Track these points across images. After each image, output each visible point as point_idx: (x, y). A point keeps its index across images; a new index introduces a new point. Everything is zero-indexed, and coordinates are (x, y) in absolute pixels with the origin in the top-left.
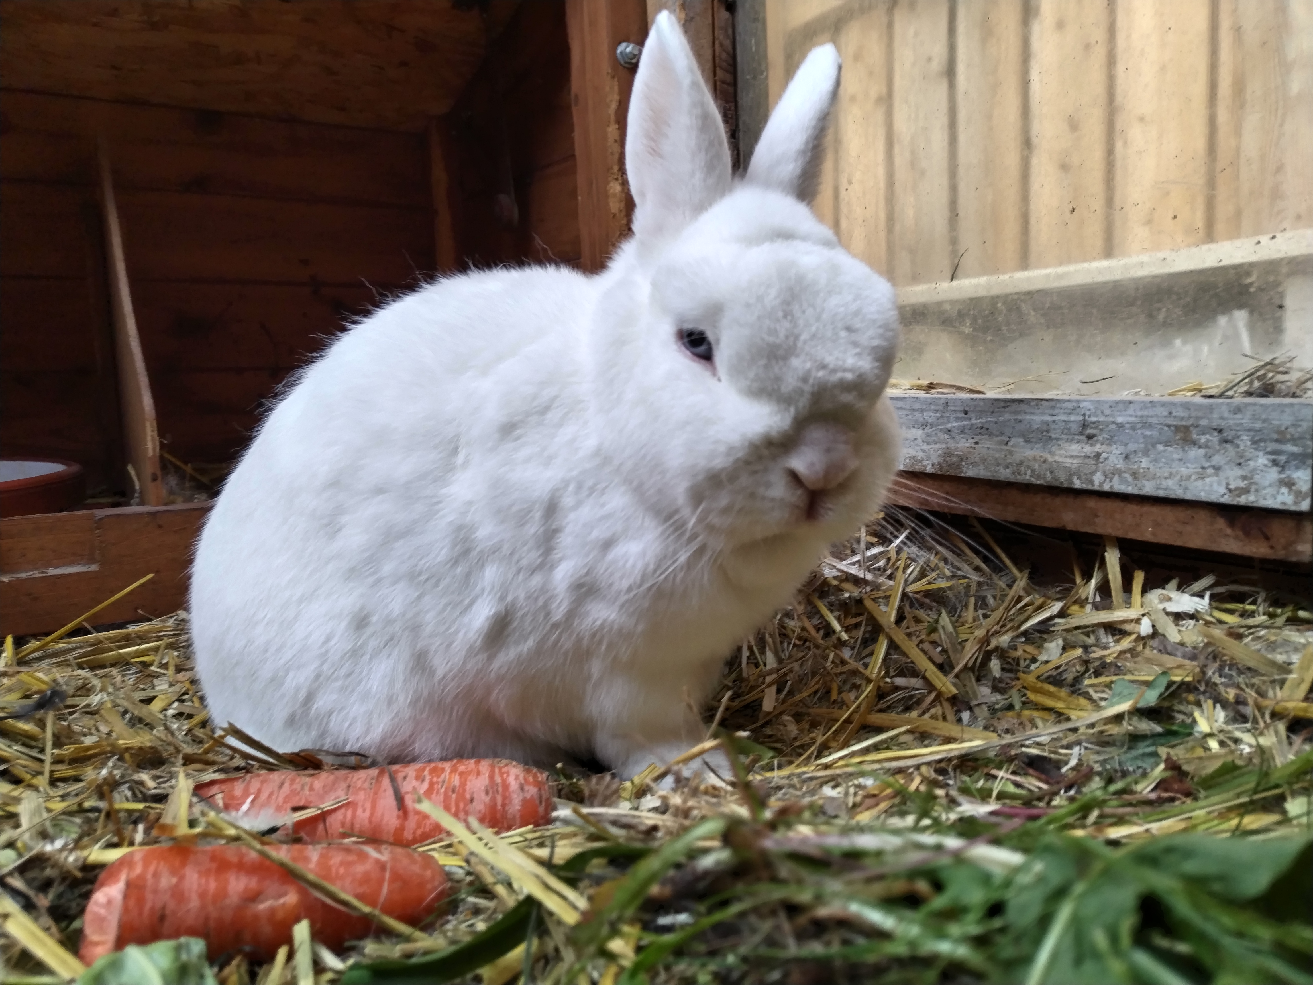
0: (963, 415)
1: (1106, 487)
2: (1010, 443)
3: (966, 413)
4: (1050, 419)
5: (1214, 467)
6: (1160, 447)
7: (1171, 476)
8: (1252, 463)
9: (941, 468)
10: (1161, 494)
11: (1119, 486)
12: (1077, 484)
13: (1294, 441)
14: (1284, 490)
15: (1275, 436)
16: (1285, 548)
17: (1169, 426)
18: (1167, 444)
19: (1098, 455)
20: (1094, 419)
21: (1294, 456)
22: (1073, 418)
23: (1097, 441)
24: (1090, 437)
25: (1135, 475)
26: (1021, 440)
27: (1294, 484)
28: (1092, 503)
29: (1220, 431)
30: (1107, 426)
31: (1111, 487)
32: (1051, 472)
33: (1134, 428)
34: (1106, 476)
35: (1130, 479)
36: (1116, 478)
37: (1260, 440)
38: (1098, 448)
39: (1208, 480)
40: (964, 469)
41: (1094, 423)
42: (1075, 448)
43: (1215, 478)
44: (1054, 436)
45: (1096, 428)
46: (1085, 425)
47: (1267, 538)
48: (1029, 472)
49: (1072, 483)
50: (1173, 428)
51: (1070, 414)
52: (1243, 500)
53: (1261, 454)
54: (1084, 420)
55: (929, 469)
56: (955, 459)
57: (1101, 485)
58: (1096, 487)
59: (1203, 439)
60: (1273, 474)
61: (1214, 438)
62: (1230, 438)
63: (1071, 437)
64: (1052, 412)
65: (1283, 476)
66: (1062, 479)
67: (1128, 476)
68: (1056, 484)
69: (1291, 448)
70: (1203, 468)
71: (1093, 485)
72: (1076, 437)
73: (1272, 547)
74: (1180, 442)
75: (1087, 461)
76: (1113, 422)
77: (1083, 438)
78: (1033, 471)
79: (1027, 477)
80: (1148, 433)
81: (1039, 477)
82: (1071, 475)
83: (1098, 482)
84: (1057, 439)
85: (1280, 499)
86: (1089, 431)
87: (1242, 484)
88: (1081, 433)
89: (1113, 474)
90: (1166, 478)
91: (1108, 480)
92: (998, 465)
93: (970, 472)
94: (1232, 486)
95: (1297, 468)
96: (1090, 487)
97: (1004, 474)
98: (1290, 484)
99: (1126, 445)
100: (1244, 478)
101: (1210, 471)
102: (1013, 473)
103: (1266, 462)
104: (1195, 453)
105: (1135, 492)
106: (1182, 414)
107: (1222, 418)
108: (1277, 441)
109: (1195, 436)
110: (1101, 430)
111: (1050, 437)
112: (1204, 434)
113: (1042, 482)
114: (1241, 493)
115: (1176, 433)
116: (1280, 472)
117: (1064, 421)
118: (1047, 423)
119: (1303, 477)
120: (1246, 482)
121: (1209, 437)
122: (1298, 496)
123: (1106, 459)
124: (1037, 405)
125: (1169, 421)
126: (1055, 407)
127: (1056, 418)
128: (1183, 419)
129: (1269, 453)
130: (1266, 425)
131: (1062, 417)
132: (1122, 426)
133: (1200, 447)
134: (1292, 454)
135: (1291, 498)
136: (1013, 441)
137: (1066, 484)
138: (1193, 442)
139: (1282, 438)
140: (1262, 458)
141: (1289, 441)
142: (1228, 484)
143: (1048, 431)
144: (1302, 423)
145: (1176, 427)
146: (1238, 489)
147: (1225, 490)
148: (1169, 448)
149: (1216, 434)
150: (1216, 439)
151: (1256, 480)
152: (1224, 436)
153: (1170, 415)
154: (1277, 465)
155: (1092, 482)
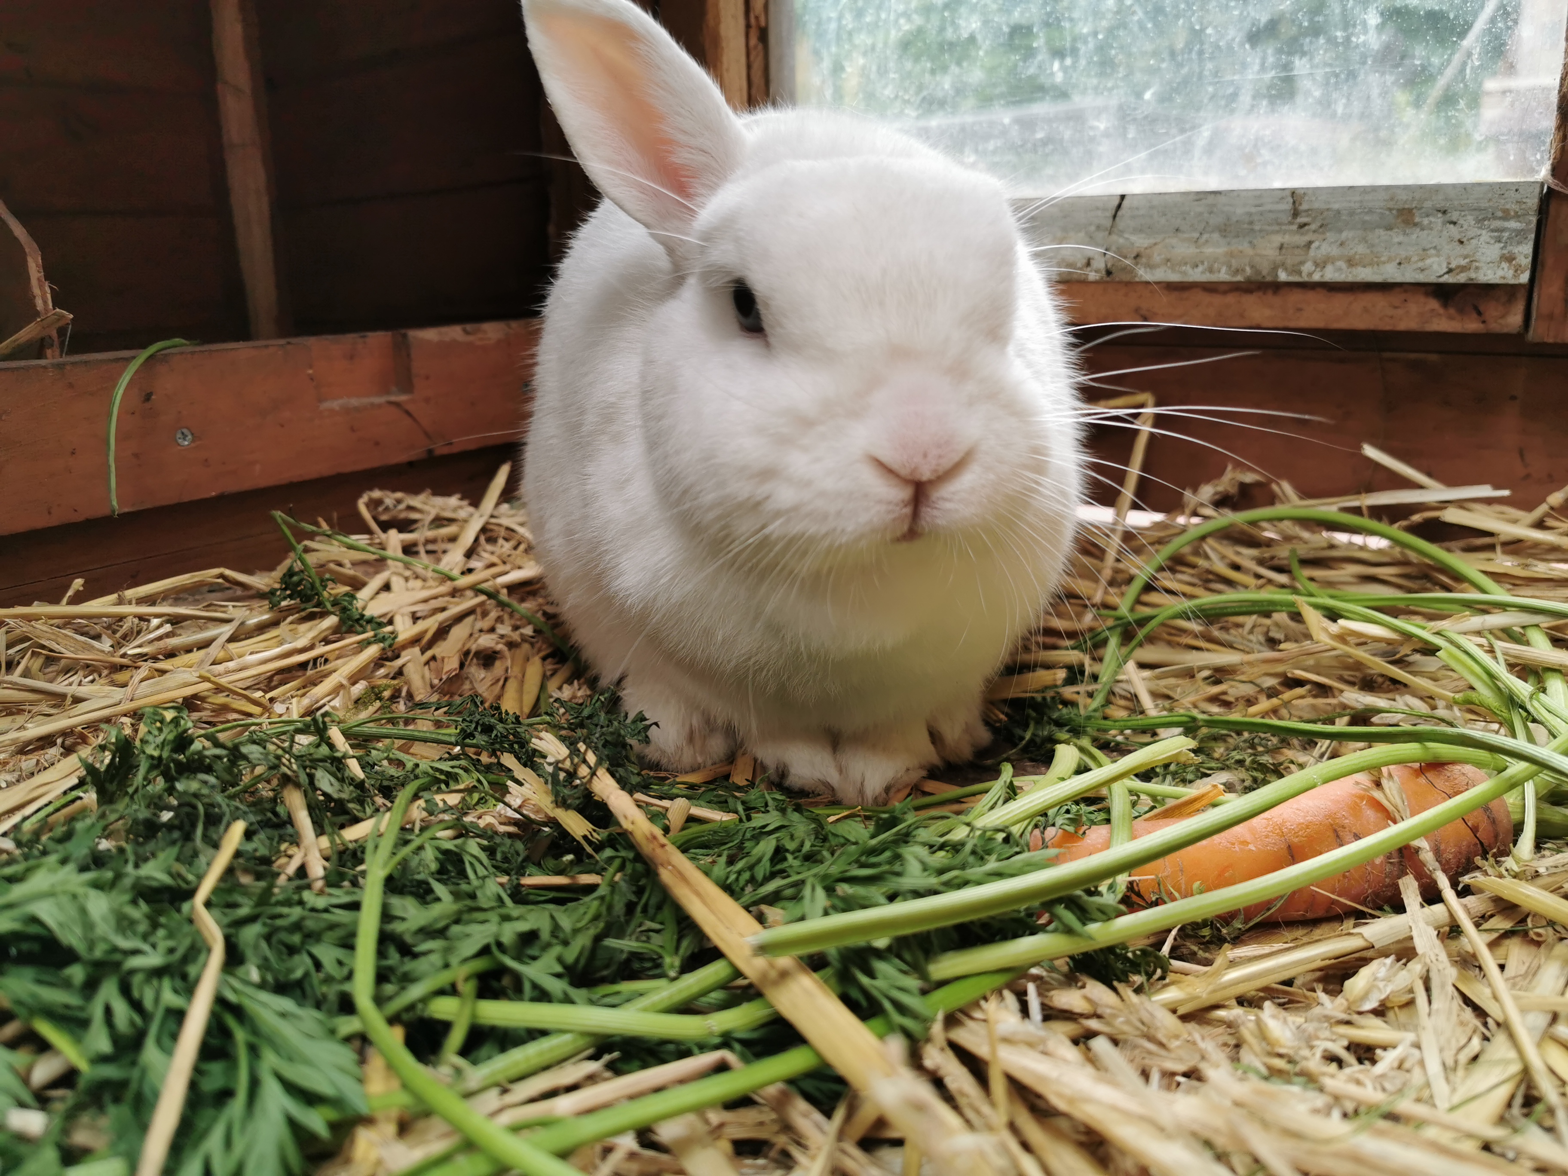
1: (1316, 277)
2: (1203, 240)
4: (1253, 210)
5: (1435, 248)
6: (1381, 232)
7: (1390, 260)
8: (1474, 242)
10: (1378, 279)
11: (1330, 274)
12: (1283, 276)
13: (1517, 217)
14: (1505, 265)
15: (1500, 214)
16: (1495, 321)
17: (1390, 210)
18: (1389, 228)
19: (1308, 244)
20: (1304, 206)
21: (1518, 232)
22: (1281, 207)
23: (1308, 231)
25: (1351, 262)
26: (1216, 236)
27: (1514, 259)
28: (1297, 296)
29: (1444, 212)
30: (1322, 213)
31: (1322, 277)
32: (1252, 267)
33: (1352, 213)
34: (1316, 265)
35: (1344, 267)
36: (1328, 267)
37: (1484, 219)
38: (1308, 237)
39: (1428, 262)
41: (1307, 210)
42: (1283, 238)
43: (1436, 259)
44: (1257, 228)
45: (1308, 216)
46: (1296, 214)
47: (1479, 313)
48: (1224, 269)
49: (1277, 276)
50: (1394, 211)
51: (1277, 203)
52: (1462, 278)
53: (1484, 232)
54: (1295, 209)
57: (1310, 274)
58: (1305, 278)
59: (1426, 221)
60: (1493, 251)
61: (1438, 219)
62: (1455, 220)
63: (1276, 228)
64: (1257, 202)
65: (1505, 252)
66: (1265, 273)
67: (1341, 264)
68: (1259, 278)
69: (1513, 224)
70: (1424, 250)
71: (1301, 276)
72: (1284, 227)
73: (1484, 322)
74: (1401, 225)
75: (1297, 251)
76: (1329, 209)
77: (1295, 227)
78: (1229, 267)
79: (1220, 275)
80: (1367, 218)
81: (1236, 273)
82: (1275, 269)
83: (1308, 273)
84: (1262, 231)
85: (1500, 273)
86: (1301, 220)
87: (1463, 262)
88: (1291, 223)
89: (1325, 263)
90: (1384, 263)
91: (1318, 270)
92: (1186, 264)
94: (1453, 266)
95: (1519, 243)
96: (1296, 279)
97: (1192, 275)
98: (1510, 259)
99: (1341, 232)
100: (1466, 257)
101: (1433, 252)
102: (1204, 273)
103: (1489, 239)
104: (1415, 235)
105: (1348, 279)
106: (1405, 198)
107: (1446, 199)
108: (1500, 218)
109: (1417, 220)
110: (1315, 218)
111: (1252, 230)
112: (1428, 216)
113: (1239, 278)
114: (1461, 272)
115: (1398, 217)
116: (1502, 248)
117: (1270, 211)
118: (1250, 214)
119: (1525, 251)
120: (1467, 260)
121: (1432, 219)
122: (1518, 270)
123: (1319, 248)
124: (1238, 196)
125: (1391, 205)
126: (1260, 197)
127: (1260, 209)
128: (1405, 202)
129: (1492, 231)
130: (1491, 204)
131: (1268, 207)
132: (1338, 212)
133: (1422, 229)
134: (1515, 230)
135: (1511, 272)
136: (1205, 236)
137: (1269, 279)
138: (1416, 225)
139: (1506, 216)
140: (1485, 236)
141: (1513, 217)
142: (1449, 263)
143: (1251, 223)
144: (1528, 200)
145: (1398, 210)
146: (1458, 267)
147: (1445, 270)
148: (1389, 232)
149: (1440, 215)
150: (1440, 221)
151: (1477, 258)
152: (1448, 217)
153: (1392, 199)
154: (1499, 241)
155: (1300, 273)
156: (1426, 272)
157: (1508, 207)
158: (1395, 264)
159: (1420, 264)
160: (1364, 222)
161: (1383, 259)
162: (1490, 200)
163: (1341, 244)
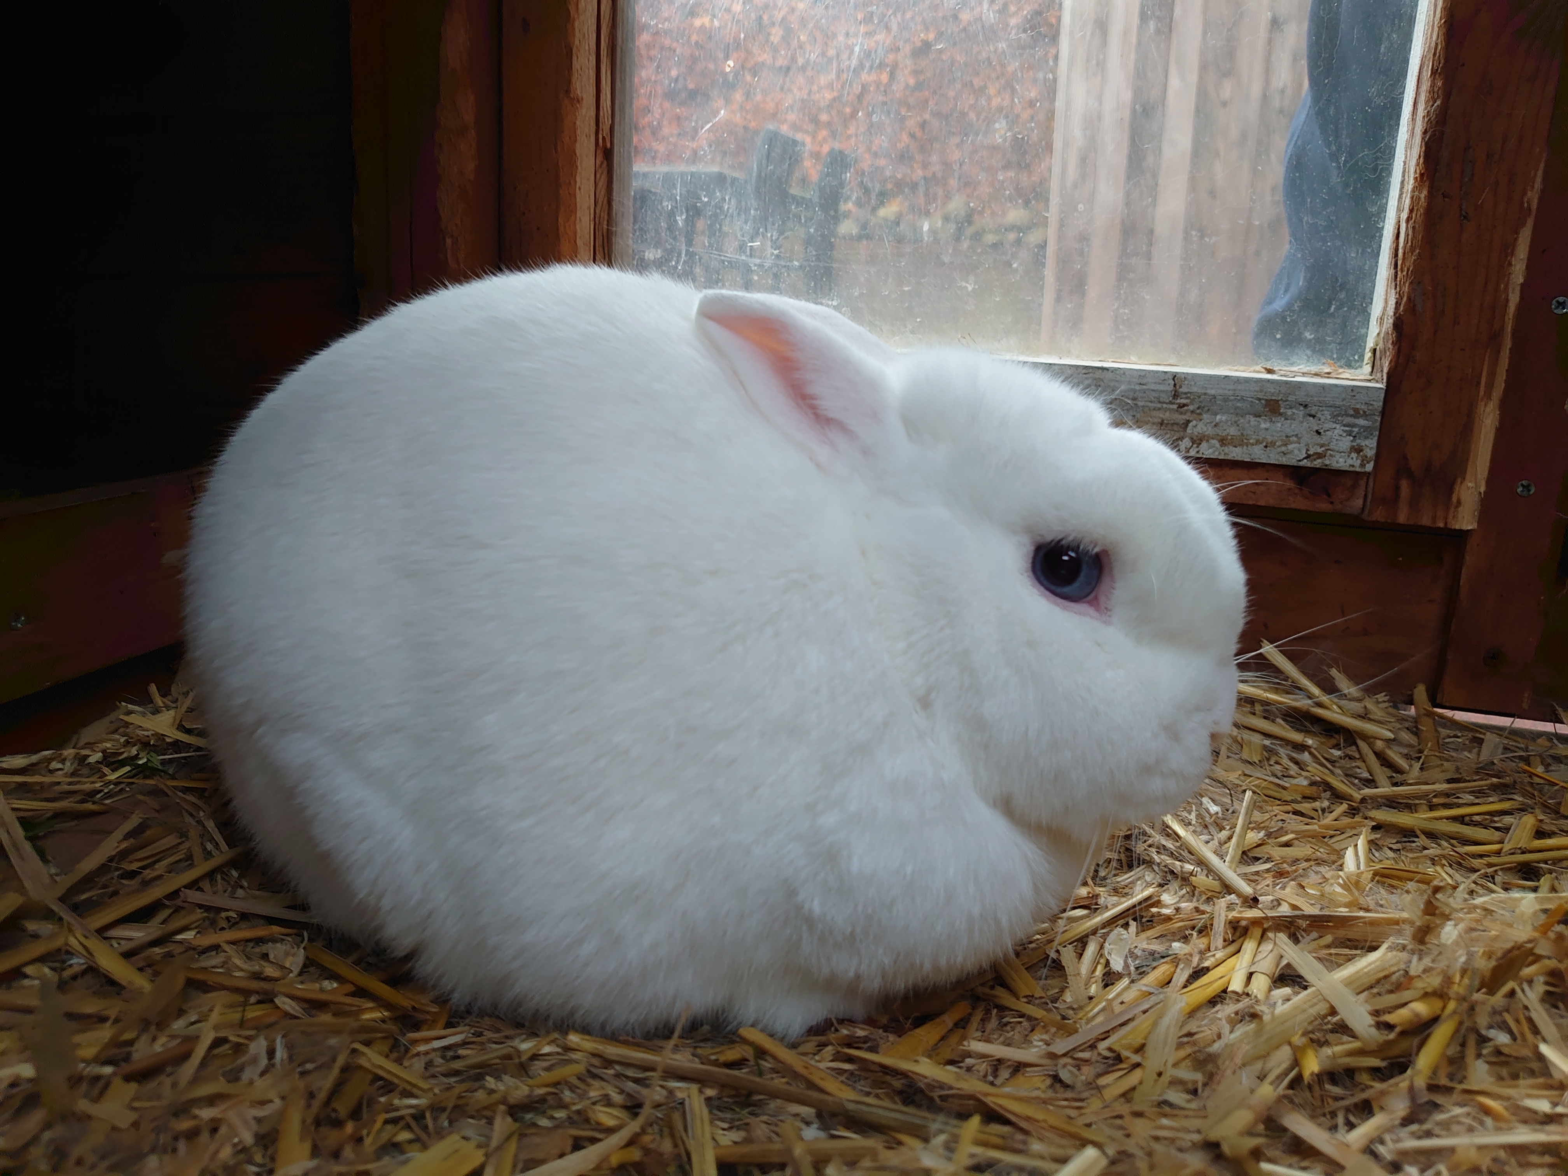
1: (1192, 452)
4: (1137, 387)
5: (1297, 436)
6: (1251, 418)
7: (1258, 442)
8: (1329, 433)
10: (1247, 458)
11: (1205, 451)
13: (1365, 415)
14: (1354, 455)
15: (1352, 412)
16: (1341, 503)
17: (1260, 399)
18: (1258, 415)
19: (1187, 423)
20: (1184, 389)
21: (1366, 428)
22: (1163, 388)
23: (1187, 411)
24: (1181, 406)
25: (1223, 441)
27: (1362, 450)
29: (1306, 406)
30: (1199, 397)
33: (1226, 400)
34: (1193, 443)
35: (1218, 446)
36: (1204, 445)
37: (1338, 415)
38: (1187, 417)
39: (1290, 447)
42: (1163, 415)
43: (1297, 445)
44: (1140, 404)
45: (1187, 398)
46: (1176, 395)
47: (1329, 496)
50: (1263, 402)
51: (1160, 384)
52: (1318, 463)
53: (1338, 426)
54: (1175, 391)
59: (1289, 412)
60: (1346, 443)
61: (1300, 413)
62: (1313, 412)
63: (1159, 405)
64: (1140, 381)
65: (1355, 444)
67: (1215, 442)
69: (1361, 422)
70: (1287, 437)
72: (1165, 406)
73: (1332, 503)
74: (1269, 413)
75: (1175, 428)
76: (1205, 394)
77: (1175, 407)
80: (1239, 405)
84: (1144, 407)
85: (1350, 462)
86: (1180, 401)
87: (1320, 450)
88: (1171, 403)
89: (1202, 441)
90: (1252, 445)
91: (1195, 446)
94: (1311, 452)
95: (1366, 438)
98: (1358, 450)
99: (1216, 415)
100: (1322, 446)
101: (1295, 439)
103: (1341, 433)
104: (1280, 423)
105: (1222, 457)
106: (1273, 391)
107: (1307, 395)
108: (1351, 416)
109: (1282, 410)
110: (1193, 400)
111: (1136, 405)
112: (1291, 408)
114: (1319, 458)
115: (1266, 406)
116: (1352, 441)
117: (1153, 390)
118: (1135, 391)
119: (1370, 445)
120: (1323, 449)
121: (1294, 411)
122: (1364, 461)
123: (1195, 427)
124: (1124, 374)
125: (1260, 396)
126: (1144, 376)
127: (1144, 387)
128: (1273, 394)
129: (1345, 426)
130: (1344, 403)
131: (1153, 387)
132: (1214, 397)
133: (1286, 419)
134: (1362, 427)
135: (1359, 462)
138: (1281, 414)
139: (1357, 413)
140: (1339, 429)
141: (1361, 416)
142: (1307, 450)
143: (1134, 399)
144: (1374, 403)
145: (1266, 400)
146: (1315, 454)
147: (1305, 455)
148: (1258, 419)
149: (1302, 408)
150: (1301, 413)
151: (1331, 447)
152: (1308, 411)
153: (1261, 391)
154: (1350, 435)
156: (1288, 456)
157: (1358, 407)
158: (1262, 446)
159: (1283, 449)
160: (1236, 408)
161: (1251, 441)
162: (1344, 400)
163: (1215, 426)
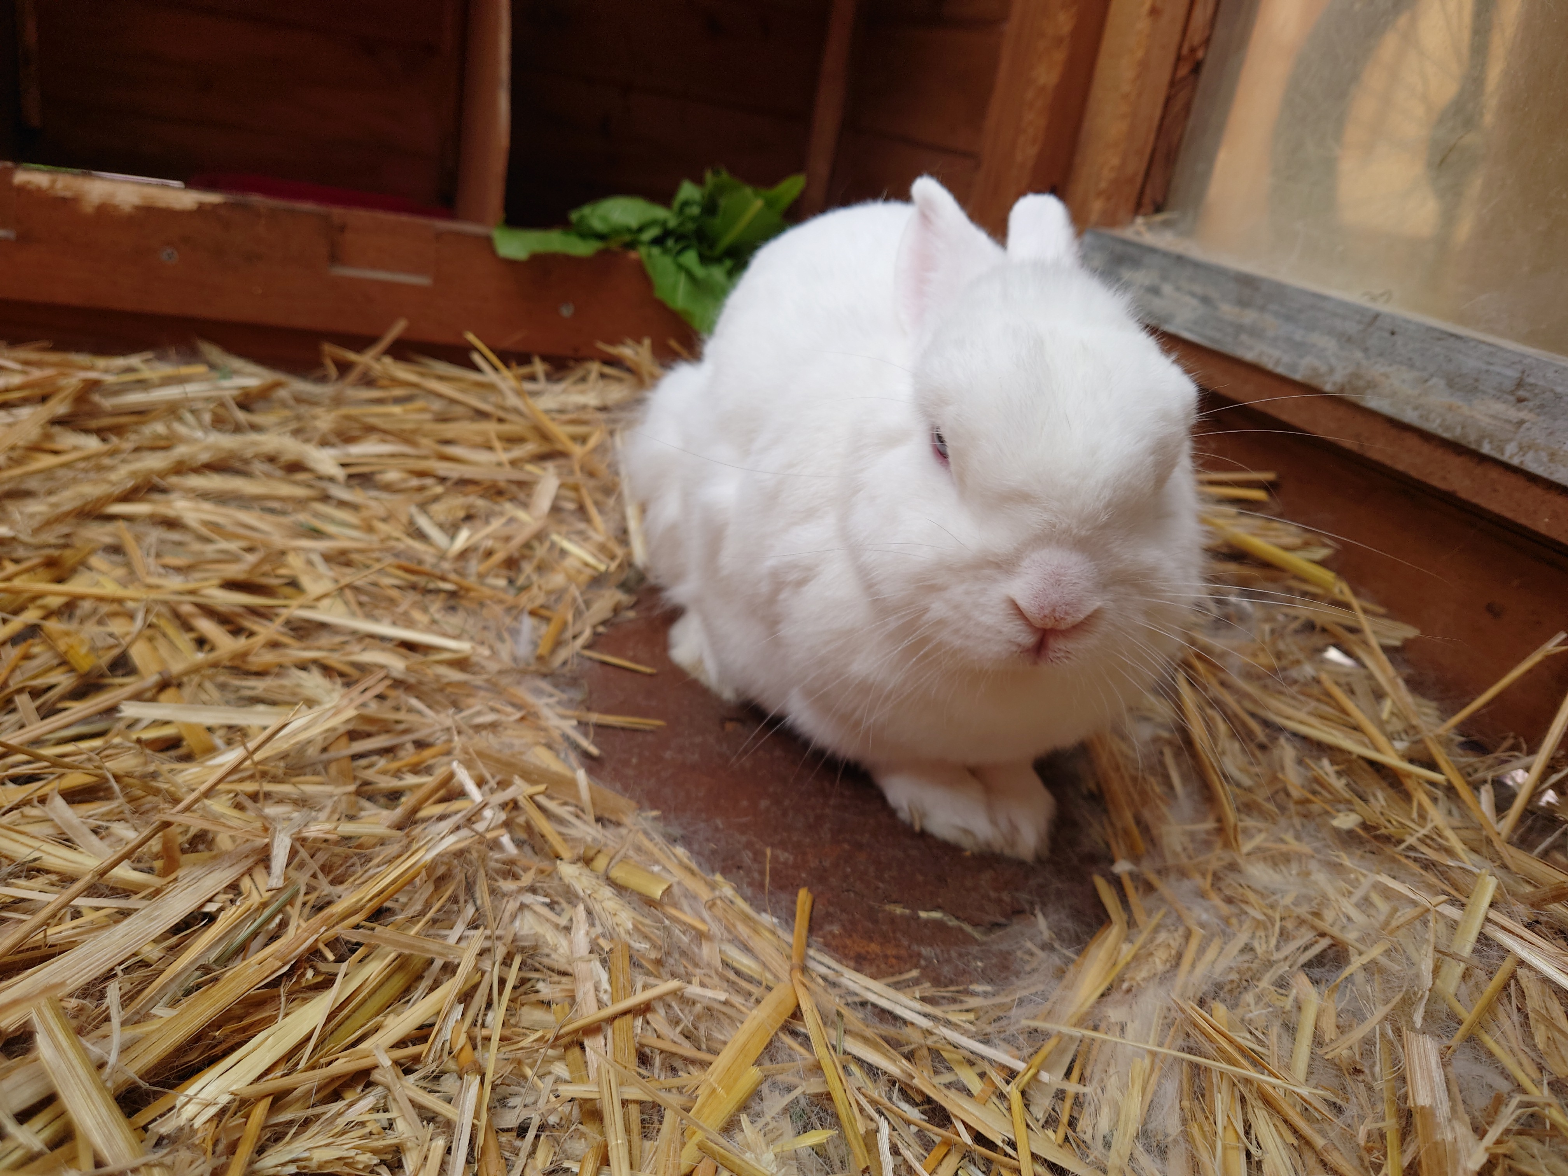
0: (1387, 335)
1: (1515, 461)
2: (1430, 383)
3: (1393, 333)
4: (1484, 367)
9: (1342, 390)
11: (1530, 464)
12: (1486, 449)
19: (1521, 423)
20: (1531, 380)
22: (1510, 372)
23: (1526, 406)
24: (1520, 400)
25: (1553, 456)
26: (1443, 383)
28: (1495, 474)
30: (1544, 393)
31: (1522, 462)
32: (1463, 427)
34: (1521, 448)
35: (1545, 459)
36: (1530, 455)
38: (1523, 415)
40: (1368, 397)
41: (1531, 385)
42: (1499, 407)
44: (1481, 387)
45: (1531, 391)
46: (1520, 384)
48: (1438, 421)
49: (1480, 445)
51: (1508, 367)
54: (1521, 380)
55: (1328, 388)
56: (1361, 383)
57: (1511, 457)
58: (1505, 458)
63: (1499, 394)
64: (1488, 359)
66: (1471, 439)
67: (1544, 456)
68: (1464, 442)
71: (1503, 454)
72: (1506, 396)
75: (1508, 427)
76: (1552, 391)
77: (1512, 398)
78: (1444, 420)
79: (1433, 426)
81: (1447, 429)
82: (1483, 437)
83: (1510, 454)
84: (1484, 392)
86: (1521, 393)
88: (1512, 393)
89: (1529, 447)
91: (1521, 453)
92: (1408, 403)
93: (1373, 402)
96: (1498, 456)
97: (1410, 416)
99: (1555, 419)
102: (1421, 417)
105: (1545, 475)
110: (1536, 395)
111: (1476, 388)
113: (1447, 435)
117: (1499, 374)
118: (1479, 371)
123: (1528, 429)
127: (1492, 368)
131: (1497, 368)
132: (1560, 396)
136: (1434, 380)
137: (1473, 446)
143: (1477, 380)
155: (1502, 451)
163: (1551, 433)
